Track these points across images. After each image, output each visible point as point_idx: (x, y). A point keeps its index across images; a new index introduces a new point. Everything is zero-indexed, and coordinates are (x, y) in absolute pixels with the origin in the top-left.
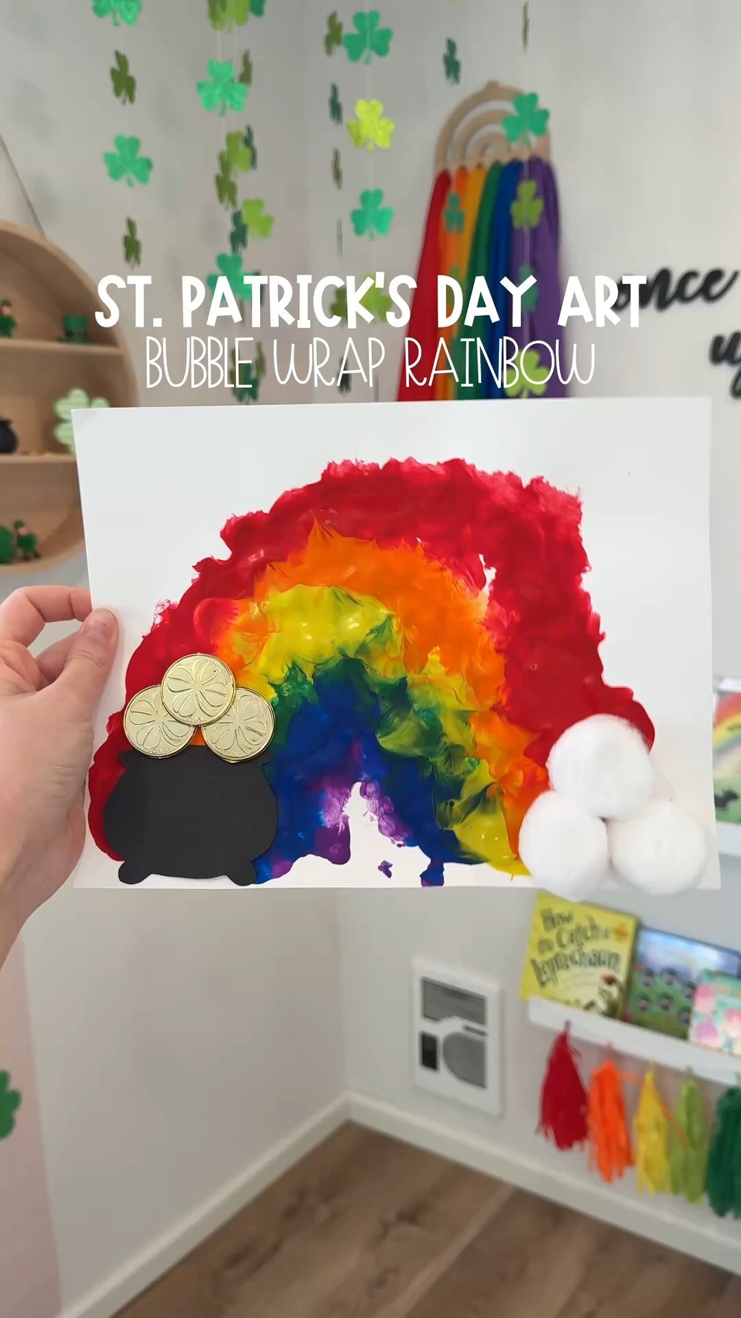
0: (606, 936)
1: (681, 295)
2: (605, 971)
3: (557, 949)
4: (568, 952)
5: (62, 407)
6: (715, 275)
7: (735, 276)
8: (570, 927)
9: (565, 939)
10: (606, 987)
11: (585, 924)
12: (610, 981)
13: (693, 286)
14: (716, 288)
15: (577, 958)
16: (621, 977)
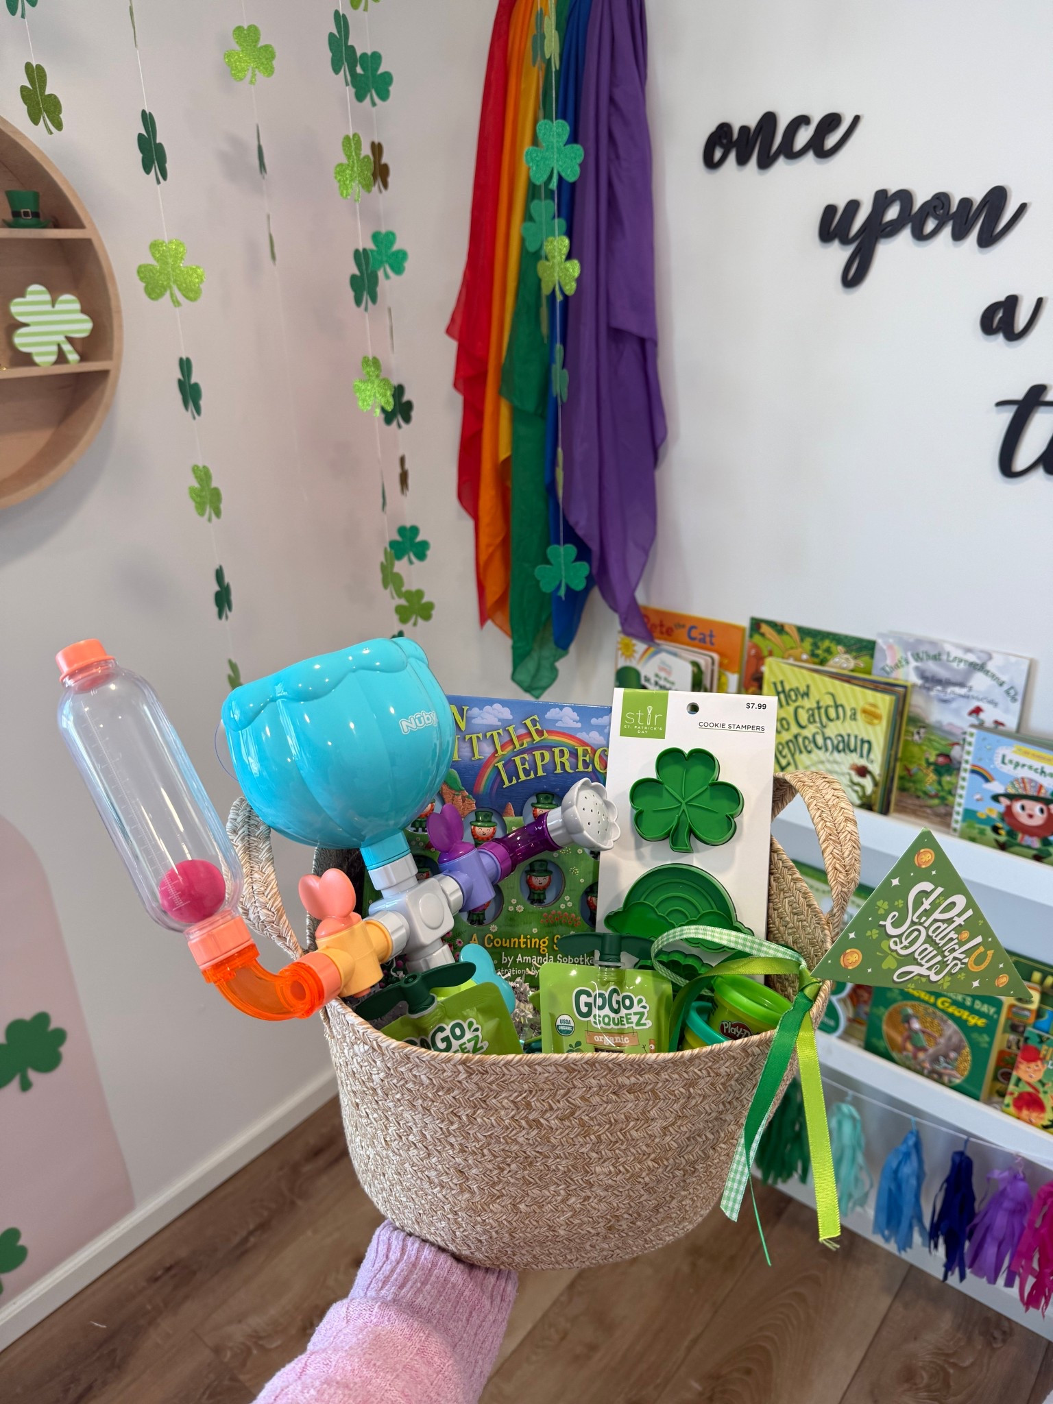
0: (854, 717)
1: (788, 151)
2: (855, 759)
3: (795, 729)
4: (808, 732)
5: (18, 308)
6: (831, 121)
7: (857, 119)
8: (809, 703)
9: (803, 717)
10: (857, 779)
11: (828, 701)
12: (863, 771)
13: (804, 136)
14: (831, 141)
15: (820, 740)
16: (876, 768)
